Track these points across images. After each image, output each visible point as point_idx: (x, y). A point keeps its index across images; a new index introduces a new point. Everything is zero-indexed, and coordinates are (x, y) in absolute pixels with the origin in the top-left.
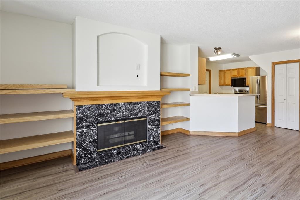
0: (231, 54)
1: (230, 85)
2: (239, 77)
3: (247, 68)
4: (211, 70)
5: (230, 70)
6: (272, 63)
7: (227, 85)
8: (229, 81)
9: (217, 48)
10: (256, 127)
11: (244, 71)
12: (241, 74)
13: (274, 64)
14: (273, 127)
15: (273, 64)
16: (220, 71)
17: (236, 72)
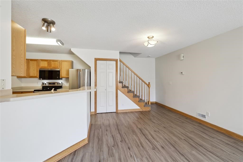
0: (55, 40)
2: (50, 69)
5: (38, 60)
6: (95, 58)
8: (35, 73)
11: (57, 63)
12: (53, 66)
14: (96, 114)
15: (96, 60)
17: (46, 63)
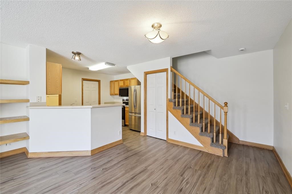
1: (118, 95)
2: (124, 87)
3: (131, 78)
4: (100, 80)
5: (118, 80)
6: (144, 72)
7: (116, 95)
8: (117, 91)
9: (75, 52)
10: (124, 139)
11: (128, 81)
12: (126, 85)
13: (146, 74)
14: (146, 136)
16: (111, 82)
17: (122, 82)
